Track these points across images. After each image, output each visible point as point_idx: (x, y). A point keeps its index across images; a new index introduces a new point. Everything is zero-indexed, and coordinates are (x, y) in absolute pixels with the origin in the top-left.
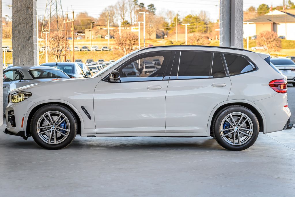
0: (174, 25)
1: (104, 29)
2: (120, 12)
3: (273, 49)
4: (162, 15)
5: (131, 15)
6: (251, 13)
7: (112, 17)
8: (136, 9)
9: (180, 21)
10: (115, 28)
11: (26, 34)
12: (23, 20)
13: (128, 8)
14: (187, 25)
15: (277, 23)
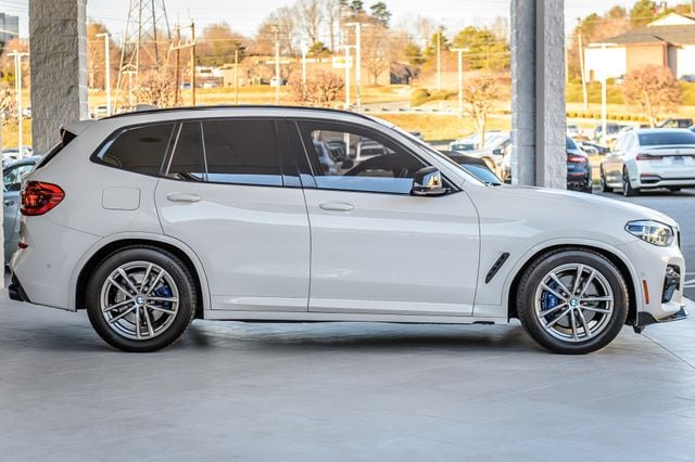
0: (433, 51)
1: (268, 62)
2: (305, 22)
3: (662, 108)
4: (405, 29)
5: (332, 30)
6: (615, 21)
7: (286, 34)
8: (343, 14)
9: (447, 43)
10: (293, 60)
11: (62, 82)
12: (55, 49)
13: (325, 12)
14: (464, 53)
15: (676, 44)
